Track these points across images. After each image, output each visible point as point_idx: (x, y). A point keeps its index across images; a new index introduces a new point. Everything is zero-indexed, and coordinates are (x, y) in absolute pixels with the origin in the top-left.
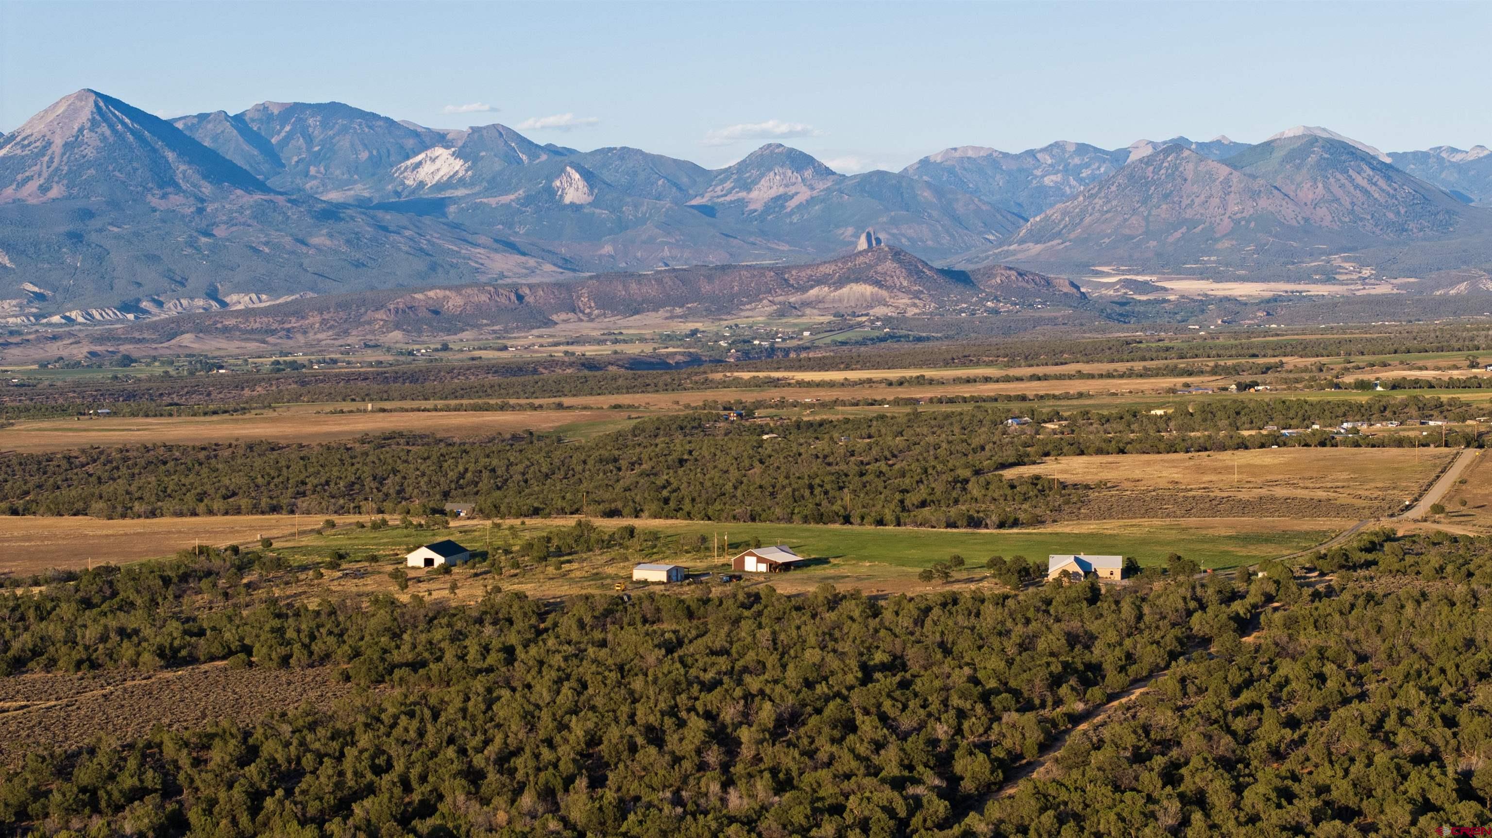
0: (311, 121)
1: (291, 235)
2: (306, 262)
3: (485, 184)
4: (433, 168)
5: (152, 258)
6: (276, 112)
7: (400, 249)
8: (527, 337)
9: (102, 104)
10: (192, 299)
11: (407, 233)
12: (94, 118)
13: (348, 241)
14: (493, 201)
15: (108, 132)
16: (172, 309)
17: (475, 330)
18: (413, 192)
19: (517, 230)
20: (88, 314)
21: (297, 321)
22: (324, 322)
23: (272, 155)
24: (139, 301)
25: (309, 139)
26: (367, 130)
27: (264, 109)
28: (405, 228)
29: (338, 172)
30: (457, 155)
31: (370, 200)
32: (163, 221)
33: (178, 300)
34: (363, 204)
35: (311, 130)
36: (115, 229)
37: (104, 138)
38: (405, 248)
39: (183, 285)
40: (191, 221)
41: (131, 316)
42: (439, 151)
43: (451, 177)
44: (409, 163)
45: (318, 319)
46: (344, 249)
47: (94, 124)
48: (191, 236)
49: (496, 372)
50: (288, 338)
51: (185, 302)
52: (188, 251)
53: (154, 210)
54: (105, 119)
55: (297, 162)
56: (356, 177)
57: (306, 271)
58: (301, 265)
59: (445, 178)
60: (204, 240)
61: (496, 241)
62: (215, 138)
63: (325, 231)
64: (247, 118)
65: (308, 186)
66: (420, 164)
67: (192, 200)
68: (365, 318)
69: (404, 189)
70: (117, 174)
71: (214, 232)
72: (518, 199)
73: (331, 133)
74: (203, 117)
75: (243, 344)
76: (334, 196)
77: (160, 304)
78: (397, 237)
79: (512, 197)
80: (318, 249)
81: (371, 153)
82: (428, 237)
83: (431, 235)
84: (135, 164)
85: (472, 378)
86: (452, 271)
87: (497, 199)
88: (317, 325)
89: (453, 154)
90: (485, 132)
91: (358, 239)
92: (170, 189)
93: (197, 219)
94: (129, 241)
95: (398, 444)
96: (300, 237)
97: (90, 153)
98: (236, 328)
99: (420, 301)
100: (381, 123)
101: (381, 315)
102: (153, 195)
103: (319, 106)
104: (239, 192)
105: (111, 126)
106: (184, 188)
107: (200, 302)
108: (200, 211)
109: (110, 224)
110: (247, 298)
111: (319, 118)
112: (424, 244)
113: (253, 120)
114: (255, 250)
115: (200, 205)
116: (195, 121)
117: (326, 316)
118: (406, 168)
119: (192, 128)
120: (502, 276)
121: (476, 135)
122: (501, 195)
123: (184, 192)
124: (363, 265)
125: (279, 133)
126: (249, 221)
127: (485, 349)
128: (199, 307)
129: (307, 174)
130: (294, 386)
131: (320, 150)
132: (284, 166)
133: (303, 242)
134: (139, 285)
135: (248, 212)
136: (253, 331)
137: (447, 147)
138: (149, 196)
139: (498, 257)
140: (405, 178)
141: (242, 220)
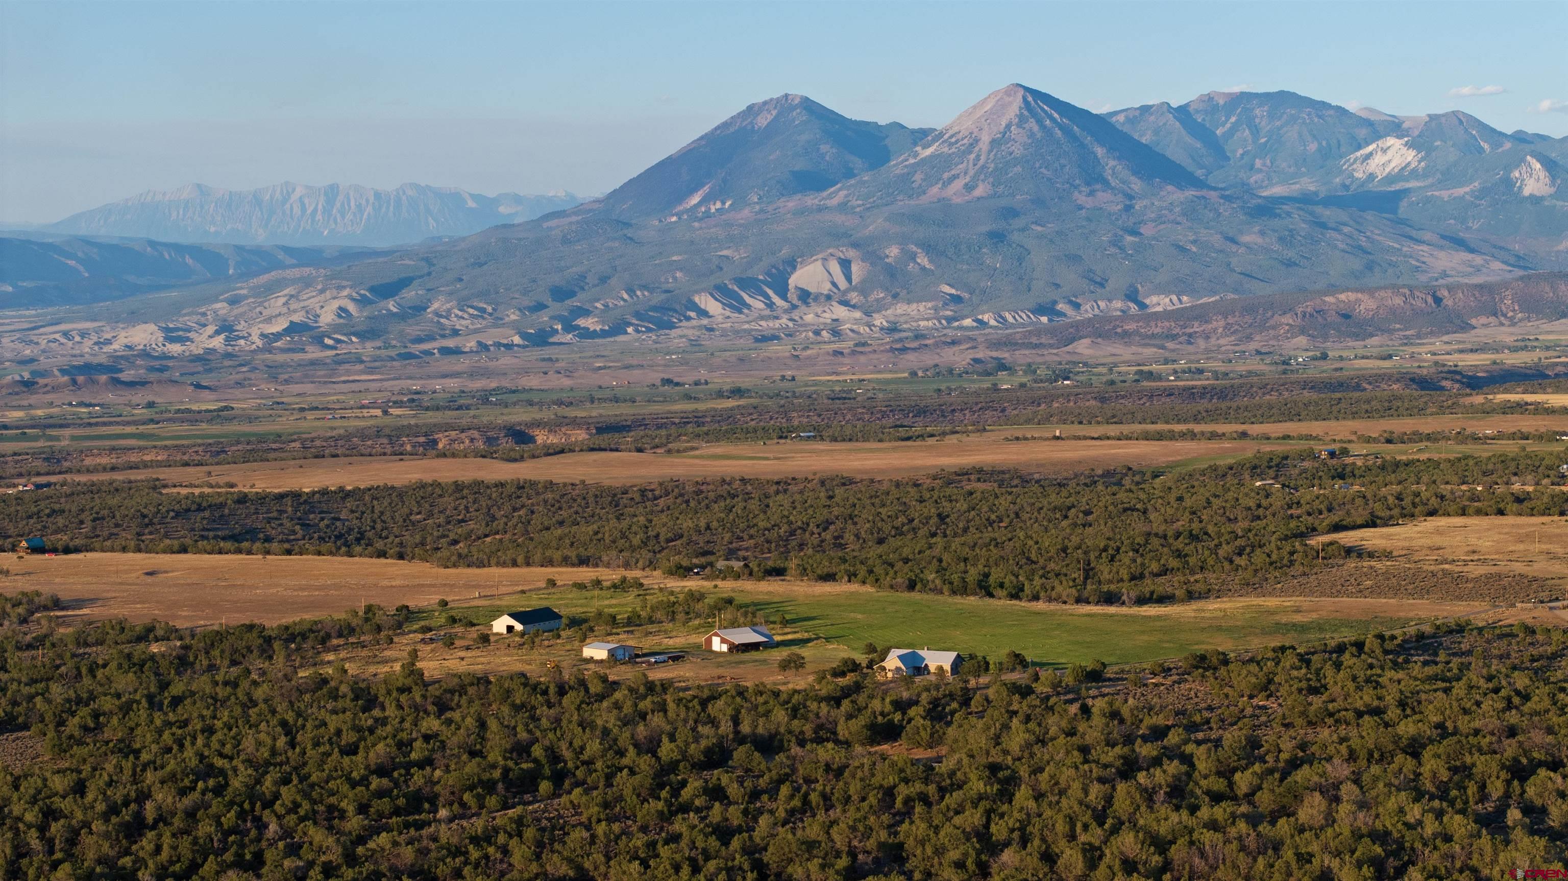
0: (1257, 112)
1: (1221, 233)
2: (1234, 261)
3: (1439, 176)
4: (1385, 158)
5: (1074, 259)
6: (1221, 102)
7: (1336, 247)
8: (1434, 344)
9: (1030, 99)
10: (1110, 301)
11: (1346, 230)
12: (1022, 114)
13: (1281, 239)
14: (1445, 194)
15: (1036, 128)
16: (1088, 310)
17: (1386, 336)
18: (1362, 185)
19: (1470, 224)
20: (1001, 317)
21: (1200, 325)
22: (1227, 327)
23: (1217, 148)
24: (1055, 302)
25: (1255, 131)
26: (1316, 120)
27: (1209, 99)
28: (1345, 224)
29: (1284, 165)
30: (1409, 145)
31: (1316, 193)
32: (1089, 220)
33: (1096, 302)
34: (1305, 200)
35: (1257, 121)
36: (1039, 228)
37: (1032, 135)
38: (1341, 246)
39: (1102, 285)
40: (1117, 219)
41: (1044, 319)
42: (1391, 141)
43: (1403, 169)
44: (1358, 154)
45: (1222, 323)
46: (1276, 247)
47: (1022, 119)
48: (1115, 235)
49: (1312, 388)
50: (1190, 343)
51: (1102, 304)
52: (1113, 250)
53: (1080, 208)
54: (1033, 114)
55: (1242, 155)
56: (1303, 169)
57: (1233, 270)
58: (1229, 264)
59: (1396, 170)
60: (1130, 239)
61: (1443, 237)
62: (1156, 132)
63: (1256, 229)
64: (1191, 109)
65: (1252, 180)
66: (1371, 154)
67: (1120, 197)
68: (1271, 322)
69: (1352, 182)
70: (1043, 170)
71: (1142, 231)
72: (1472, 191)
73: (1278, 123)
74: (1145, 109)
75: (1140, 350)
76: (1278, 190)
77: (1077, 306)
78: (1334, 234)
79: (1467, 189)
80: (1248, 247)
81: (1320, 144)
82: (1368, 234)
83: (1372, 232)
84: (1062, 161)
85: (1286, 394)
86: (1390, 271)
87: (1451, 191)
88: (1220, 330)
89: (1406, 144)
90: (1443, 120)
91: (1292, 236)
92: (1098, 186)
93: (1124, 216)
94: (1051, 241)
95: (969, 480)
96: (1230, 235)
97: (1017, 150)
98: (1136, 332)
99: (1330, 304)
100: (1332, 112)
101: (1288, 319)
102: (1080, 192)
103: (1267, 95)
104: (1170, 188)
105: (1040, 122)
106: (1113, 184)
107: (1118, 304)
108: (1128, 208)
109: (1036, 223)
110: (1167, 300)
111: (1266, 108)
112: (1363, 241)
113: (1197, 111)
114: (1182, 249)
115: (1128, 203)
116: (1137, 113)
117: (1231, 320)
118: (1355, 160)
119: (1132, 121)
120: (1444, 275)
121: (1433, 124)
122: (1454, 187)
123: (1112, 188)
124: (1295, 264)
125: (1223, 125)
126: (1179, 219)
127: (1367, 358)
128: (1116, 310)
129: (1252, 167)
130: (1093, 403)
131: (1267, 142)
132: (1228, 159)
133: (1233, 240)
134: (1057, 286)
135: (1177, 209)
136: (1153, 336)
137: (1399, 137)
138: (1076, 193)
139: (1442, 254)
140: (1354, 170)
141: (1172, 217)
